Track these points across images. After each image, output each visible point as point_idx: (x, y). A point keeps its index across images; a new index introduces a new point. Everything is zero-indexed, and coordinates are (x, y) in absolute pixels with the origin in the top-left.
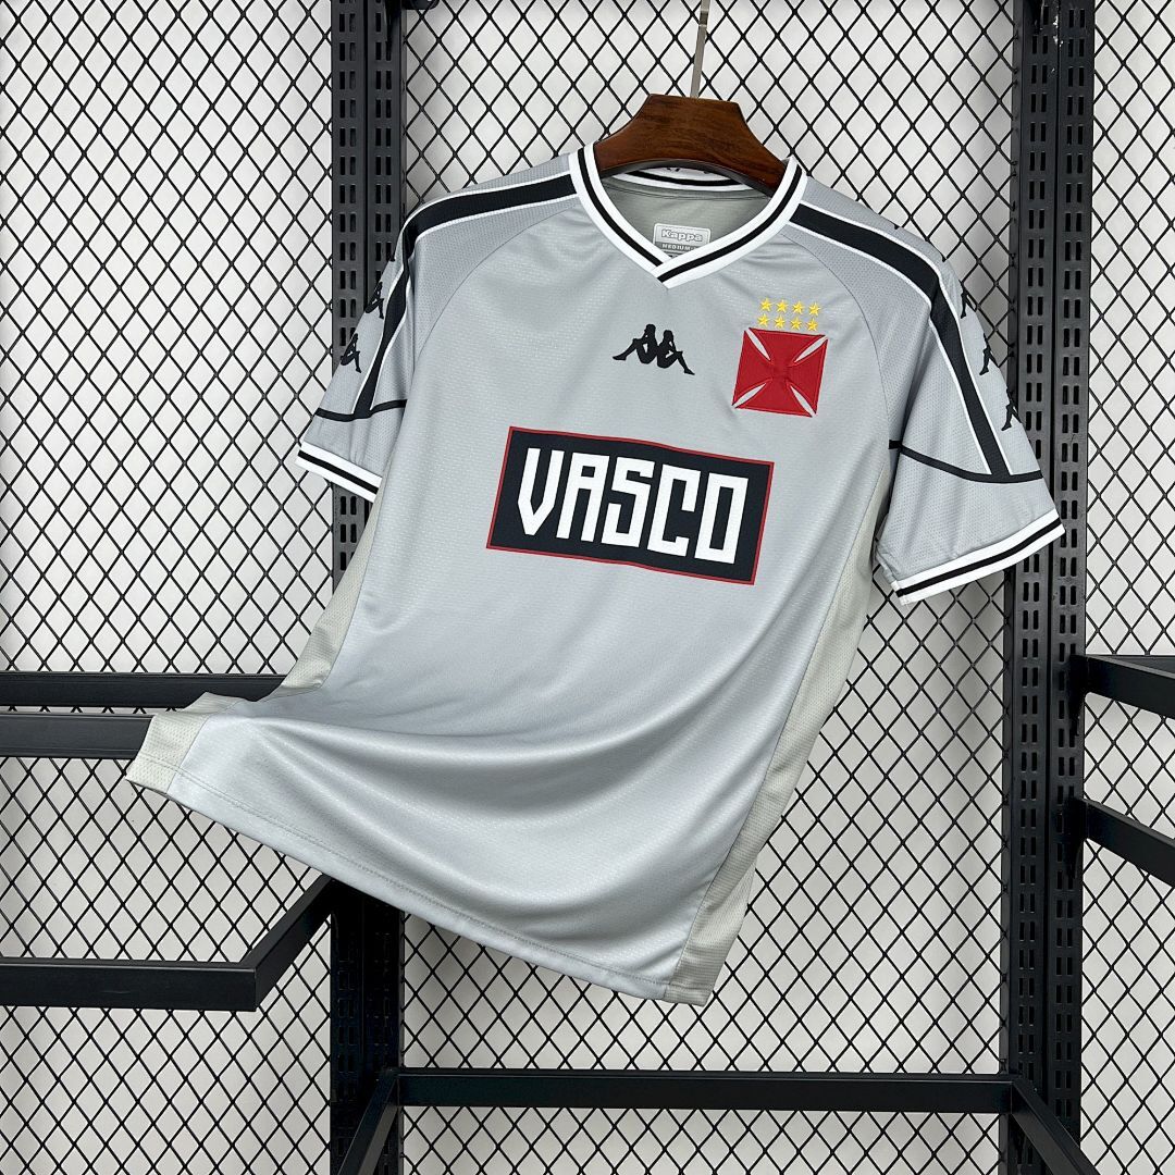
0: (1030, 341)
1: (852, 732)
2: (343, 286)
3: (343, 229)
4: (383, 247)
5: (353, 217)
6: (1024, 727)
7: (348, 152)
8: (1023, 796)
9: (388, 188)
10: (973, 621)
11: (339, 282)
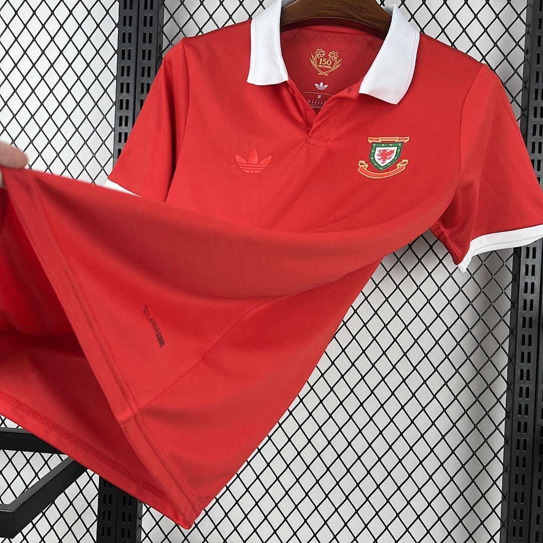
0: (534, 134)
1: (415, 368)
2: (122, 92)
3: (123, 58)
4: (146, 70)
5: (129, 51)
6: (522, 371)
7: (128, 13)
8: (520, 413)
9: (151, 34)
10: (491, 304)
11: (120, 89)
